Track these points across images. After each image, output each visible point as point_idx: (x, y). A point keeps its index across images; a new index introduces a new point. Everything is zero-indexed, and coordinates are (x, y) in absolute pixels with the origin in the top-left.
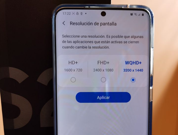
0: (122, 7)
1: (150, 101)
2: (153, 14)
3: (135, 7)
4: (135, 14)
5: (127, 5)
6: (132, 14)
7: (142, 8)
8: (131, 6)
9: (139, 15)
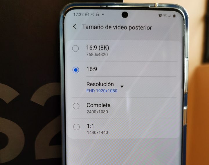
0: (148, 6)
1: (184, 125)
2: (187, 16)
3: (164, 6)
4: (165, 15)
5: (155, 4)
6: (160, 16)
7: (174, 8)
8: (159, 4)
9: (170, 16)
